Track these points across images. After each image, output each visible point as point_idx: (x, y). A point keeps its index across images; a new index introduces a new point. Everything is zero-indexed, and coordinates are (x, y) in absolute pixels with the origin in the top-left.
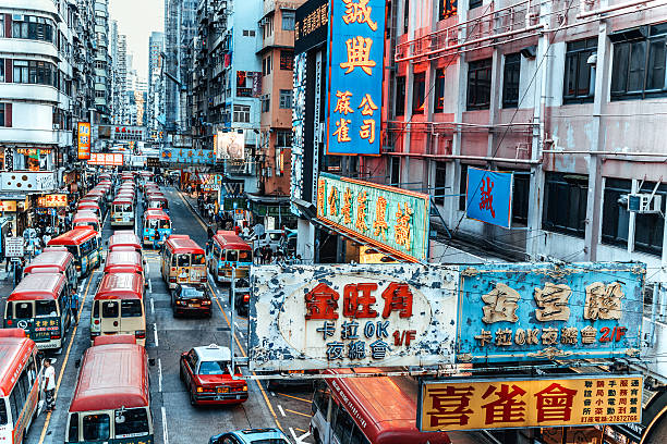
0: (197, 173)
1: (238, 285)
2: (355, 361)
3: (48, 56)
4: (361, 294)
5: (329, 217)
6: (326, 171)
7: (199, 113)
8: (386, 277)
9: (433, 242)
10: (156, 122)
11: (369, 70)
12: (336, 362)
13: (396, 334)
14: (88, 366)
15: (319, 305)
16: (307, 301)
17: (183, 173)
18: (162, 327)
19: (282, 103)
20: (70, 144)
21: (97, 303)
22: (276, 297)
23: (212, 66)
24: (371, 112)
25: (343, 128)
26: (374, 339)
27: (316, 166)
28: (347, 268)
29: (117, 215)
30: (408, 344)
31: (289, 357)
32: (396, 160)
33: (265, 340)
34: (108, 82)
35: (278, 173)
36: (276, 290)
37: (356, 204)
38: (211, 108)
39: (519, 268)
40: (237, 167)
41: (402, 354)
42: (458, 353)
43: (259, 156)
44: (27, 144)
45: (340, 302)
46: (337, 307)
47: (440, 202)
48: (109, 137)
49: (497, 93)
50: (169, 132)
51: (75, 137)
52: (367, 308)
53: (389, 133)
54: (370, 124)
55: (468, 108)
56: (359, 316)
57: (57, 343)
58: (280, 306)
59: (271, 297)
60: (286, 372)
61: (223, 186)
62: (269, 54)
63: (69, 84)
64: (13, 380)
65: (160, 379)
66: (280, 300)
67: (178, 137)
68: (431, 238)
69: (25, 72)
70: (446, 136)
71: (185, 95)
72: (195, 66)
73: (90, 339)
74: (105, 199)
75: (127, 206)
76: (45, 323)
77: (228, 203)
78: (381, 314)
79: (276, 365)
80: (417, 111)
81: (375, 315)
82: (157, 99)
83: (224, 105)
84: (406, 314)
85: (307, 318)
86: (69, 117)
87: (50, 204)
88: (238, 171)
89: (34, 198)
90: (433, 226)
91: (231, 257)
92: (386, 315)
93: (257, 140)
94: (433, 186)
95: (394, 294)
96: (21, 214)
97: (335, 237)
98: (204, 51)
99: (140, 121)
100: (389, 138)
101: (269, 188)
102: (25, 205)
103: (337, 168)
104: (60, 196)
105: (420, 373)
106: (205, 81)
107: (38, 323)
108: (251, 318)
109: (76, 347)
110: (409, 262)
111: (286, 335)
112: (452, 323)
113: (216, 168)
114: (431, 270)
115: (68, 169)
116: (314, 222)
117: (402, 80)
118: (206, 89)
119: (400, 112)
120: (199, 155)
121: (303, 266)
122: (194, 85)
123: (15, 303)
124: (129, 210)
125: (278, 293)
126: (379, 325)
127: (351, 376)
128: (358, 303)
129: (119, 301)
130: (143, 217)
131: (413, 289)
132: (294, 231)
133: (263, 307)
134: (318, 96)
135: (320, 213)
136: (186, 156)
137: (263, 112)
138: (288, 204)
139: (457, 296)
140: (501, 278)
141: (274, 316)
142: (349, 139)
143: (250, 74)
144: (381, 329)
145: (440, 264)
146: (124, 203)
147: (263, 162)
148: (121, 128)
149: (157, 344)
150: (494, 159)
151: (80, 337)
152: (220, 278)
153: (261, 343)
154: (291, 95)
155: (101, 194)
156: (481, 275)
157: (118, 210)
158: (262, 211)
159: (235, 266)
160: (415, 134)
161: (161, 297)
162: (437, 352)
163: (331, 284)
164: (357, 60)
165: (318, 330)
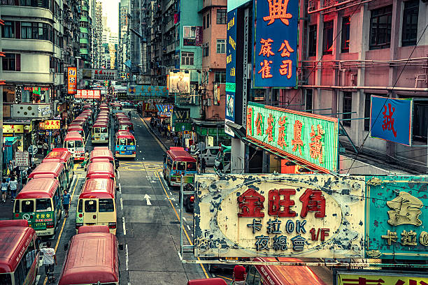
0: (154, 103)
1: (185, 189)
2: (279, 252)
3: (46, 19)
4: (282, 198)
5: (256, 136)
6: (253, 100)
7: (156, 58)
8: (303, 184)
9: (342, 157)
10: (124, 66)
11: (286, 22)
12: (263, 252)
13: (312, 231)
14: (73, 250)
15: (249, 206)
16: (239, 201)
17: (144, 104)
18: (129, 220)
19: (219, 49)
20: (62, 83)
21: (81, 202)
22: (215, 198)
23: (165, 23)
24: (288, 54)
25: (266, 67)
26: (294, 234)
27: (245, 97)
28: (270, 176)
29: (96, 135)
30: (323, 240)
31: (225, 247)
32: (310, 91)
33: (207, 232)
34: (89, 37)
35: (216, 103)
36: (215, 193)
37: (277, 126)
38: (165, 55)
39: (420, 179)
40: (185, 99)
41: (318, 248)
42: (366, 249)
43: (201, 90)
44: (31, 83)
45: (266, 204)
46: (263, 207)
47: (348, 124)
48: (90, 78)
49: (397, 34)
50: (134, 73)
51: (66, 78)
52: (288, 209)
53: (304, 70)
54: (288, 64)
55: (371, 48)
56: (282, 215)
57: (51, 231)
58: (218, 206)
59: (211, 199)
60: (224, 258)
61: (174, 113)
62: (209, 12)
63: (61, 39)
64: (17, 260)
65: (127, 261)
66: (218, 201)
67: (140, 77)
68: (340, 153)
69: (30, 31)
70: (352, 71)
71: (145, 45)
72: (152, 23)
73: (76, 228)
74: (88, 124)
75: (103, 129)
76: (43, 216)
77: (177, 125)
78: (299, 215)
79: (215, 252)
80: (327, 52)
81: (294, 214)
82: (125, 49)
83: (174, 52)
84: (321, 215)
85: (240, 216)
86: (62, 64)
87: (48, 127)
88: (185, 102)
89: (37, 123)
90: (341, 144)
91: (181, 168)
92: (304, 215)
93: (200, 78)
94: (341, 112)
95: (310, 198)
96: (27, 135)
97: (261, 152)
98: (159, 12)
99: (112, 66)
100: (304, 74)
101: (209, 115)
102: (29, 128)
103: (262, 98)
104: (55, 121)
105: (333, 264)
106: (160, 35)
107: (38, 216)
108: (196, 215)
109: (65, 234)
110: (322, 173)
111: (223, 229)
112: (361, 224)
113: (169, 99)
114: (340, 179)
115: (61, 101)
116: (244, 141)
117: (314, 28)
118: (161, 41)
119: (313, 53)
120: (156, 90)
121: (236, 175)
122: (152, 38)
123: (21, 200)
124: (105, 131)
125: (216, 196)
126: (298, 223)
127: (276, 264)
128: (280, 205)
129: (97, 200)
130: (115, 137)
131: (326, 195)
132: (229, 147)
133: (204, 207)
134: (246, 43)
135: (248, 133)
136: (146, 91)
137: (204, 56)
138: (224, 126)
139: (364, 201)
140: (404, 188)
141: (214, 214)
142: (271, 76)
143: (193, 29)
144: (300, 227)
145: (348, 175)
146: (101, 126)
147: (204, 94)
148: (99, 71)
149: (125, 234)
150: (395, 88)
151: (68, 226)
152: (172, 183)
153: (204, 235)
154: (225, 43)
155: (84, 119)
156: (385, 184)
157: (97, 132)
158: (204, 132)
159: (183, 174)
160: (325, 70)
161: (128, 197)
162: (349, 247)
163: (258, 189)
164: (276, 13)
165: (248, 225)
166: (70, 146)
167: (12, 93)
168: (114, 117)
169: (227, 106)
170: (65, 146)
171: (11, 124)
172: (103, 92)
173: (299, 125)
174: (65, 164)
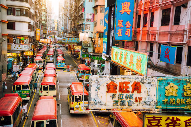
0: (73, 46)
1: (86, 81)
2: (122, 107)
3: (27, 7)
4: (124, 85)
5: (115, 60)
6: (114, 45)
7: (74, 26)
8: (133, 80)
9: (149, 69)
10: (61, 29)
11: (129, 13)
12: (116, 106)
13: (136, 98)
14: (38, 106)
15: (111, 88)
16: (107, 87)
17: (69, 46)
18: (62, 94)
19: (101, 24)
21: (41, 86)
23: (79, 11)
24: (129, 27)
25: (120, 32)
26: (128, 100)
27: (111, 44)
28: (120, 76)
29: (48, 58)
30: (140, 102)
31: (101, 105)
32: (137, 42)
33: (94, 99)
34: (46, 16)
35: (99, 46)
37: (123, 56)
38: (78, 25)
39: (178, 78)
40: (86, 44)
41: (138, 105)
42: (156, 105)
43: (93, 41)
44: (20, 35)
45: (118, 88)
46: (117, 89)
47: (151, 56)
48: (46, 34)
49: (172, 20)
50: (65, 33)
51: (35, 33)
52: (126, 89)
53: (135, 34)
54: (129, 31)
55: (162, 25)
56: (124, 92)
57: (28, 98)
58: (98, 88)
59: (96, 85)
60: (100, 109)
61: (81, 50)
62: (97, 8)
63: (33, 16)
64: (14, 110)
65: (61, 110)
66: (98, 86)
67: (68, 34)
68: (148, 67)
69: (19, 12)
70: (154, 34)
71: (70, 21)
72: (73, 12)
73: (40, 97)
74: (45, 53)
76: (25, 92)
77: (83, 55)
78: (131, 92)
79: (96, 107)
80: (144, 26)
81: (128, 92)
82: (61, 22)
83: (82, 24)
84: (139, 92)
85: (107, 92)
86: (34, 27)
87: (27, 54)
88: (86, 45)
89: (22, 52)
90: (148, 64)
91: (84, 72)
92: (133, 92)
93: (92, 35)
94: (149, 51)
95: (135, 85)
96: (18, 58)
97: (117, 66)
98: (76, 7)
99: (56, 29)
101: (96, 51)
102: (19, 55)
103: (118, 45)
104: (30, 52)
105: (143, 111)
106: (76, 16)
107: (23, 92)
108: (89, 92)
109: (35, 100)
110: (141, 75)
111: (100, 97)
112: (155, 95)
113: (80, 44)
114: (147, 78)
115: (33, 43)
116: (110, 62)
117: (140, 16)
118: (76, 19)
119: (139, 26)
120: (74, 40)
121: (106, 76)
122: (73, 18)
123: (15, 85)
124: (52, 57)
125: (98, 84)
126: (130, 95)
127: (121, 111)
128: (123, 88)
129: (48, 85)
130: (56, 59)
131: (141, 84)
132: (104, 65)
133: (93, 89)
134: (112, 21)
135: (112, 59)
136: (70, 40)
137: (94, 26)
138: (102, 56)
139: (156, 87)
140: (172, 81)
141: (97, 91)
142: (122, 35)
143: (91, 14)
144: (131, 97)
145: (151, 76)
146: (51, 55)
147: (94, 42)
148: (50, 31)
149: (60, 99)
150: (170, 42)
151: (36, 96)
152: (80, 79)
153: (92, 100)
154: (104, 21)
155: (43, 52)
156: (165, 80)
157: (49, 57)
158: (94, 58)
159: (85, 75)
160: (143, 34)
161: (61, 84)
162: (149, 105)
163: (115, 81)
164: (125, 9)
165: (110, 96)
166: (37, 63)
167: (11, 39)
168: (56, 51)
169: (103, 48)
170: (35, 63)
171: (11, 53)
172: (52, 40)
173: (132, 56)
174: (35, 70)
